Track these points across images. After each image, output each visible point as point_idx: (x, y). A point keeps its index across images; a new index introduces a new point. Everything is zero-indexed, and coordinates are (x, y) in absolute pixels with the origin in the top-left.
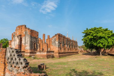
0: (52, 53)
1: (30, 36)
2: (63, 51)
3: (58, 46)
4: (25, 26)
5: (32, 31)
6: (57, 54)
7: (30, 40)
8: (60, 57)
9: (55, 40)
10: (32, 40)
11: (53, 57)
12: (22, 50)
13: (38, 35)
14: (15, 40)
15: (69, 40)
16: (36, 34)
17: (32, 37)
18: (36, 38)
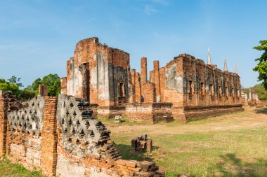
0: (167, 109)
1: (109, 66)
2: (196, 102)
3: (182, 89)
4: (97, 40)
5: (113, 53)
6: (181, 112)
7: (109, 75)
8: (189, 119)
9: (175, 72)
10: (113, 74)
11: (170, 119)
13: (128, 62)
14: (74, 77)
15: (214, 72)
16: (123, 59)
17: (113, 68)
18: (124, 70)
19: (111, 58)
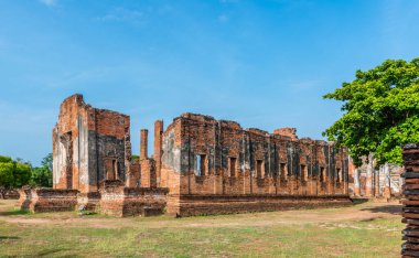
1: (90, 135)
3: (179, 167)
4: (80, 98)
5: (98, 116)
7: (89, 148)
9: (172, 142)
10: (97, 146)
12: (74, 187)
13: (127, 129)
14: (59, 153)
15: (268, 141)
16: (117, 124)
17: (97, 138)
18: (119, 141)
19: (93, 123)
